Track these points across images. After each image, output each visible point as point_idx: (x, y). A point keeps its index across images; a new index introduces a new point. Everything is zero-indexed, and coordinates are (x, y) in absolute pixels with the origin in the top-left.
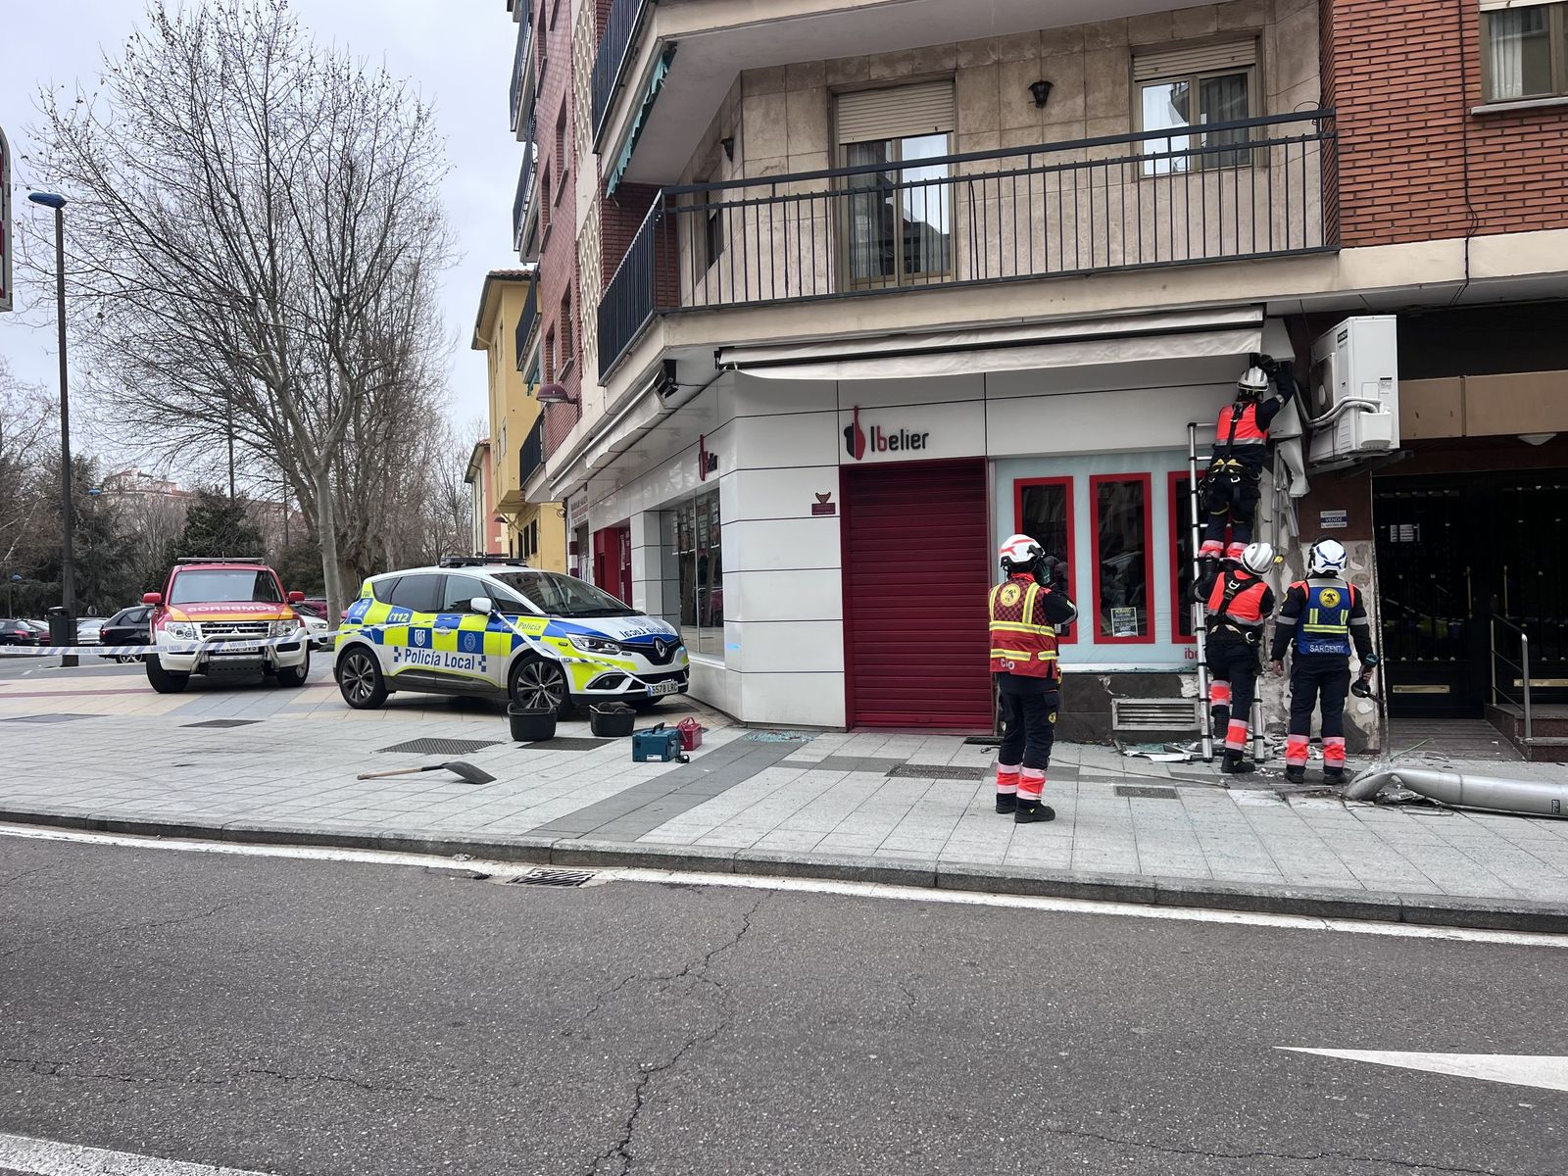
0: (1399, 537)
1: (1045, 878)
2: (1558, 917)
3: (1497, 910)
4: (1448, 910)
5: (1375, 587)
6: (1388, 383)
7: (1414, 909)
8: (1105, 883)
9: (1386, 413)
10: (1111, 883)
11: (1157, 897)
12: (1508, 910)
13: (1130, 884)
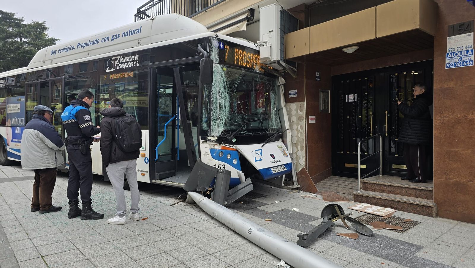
6: (271, 33)
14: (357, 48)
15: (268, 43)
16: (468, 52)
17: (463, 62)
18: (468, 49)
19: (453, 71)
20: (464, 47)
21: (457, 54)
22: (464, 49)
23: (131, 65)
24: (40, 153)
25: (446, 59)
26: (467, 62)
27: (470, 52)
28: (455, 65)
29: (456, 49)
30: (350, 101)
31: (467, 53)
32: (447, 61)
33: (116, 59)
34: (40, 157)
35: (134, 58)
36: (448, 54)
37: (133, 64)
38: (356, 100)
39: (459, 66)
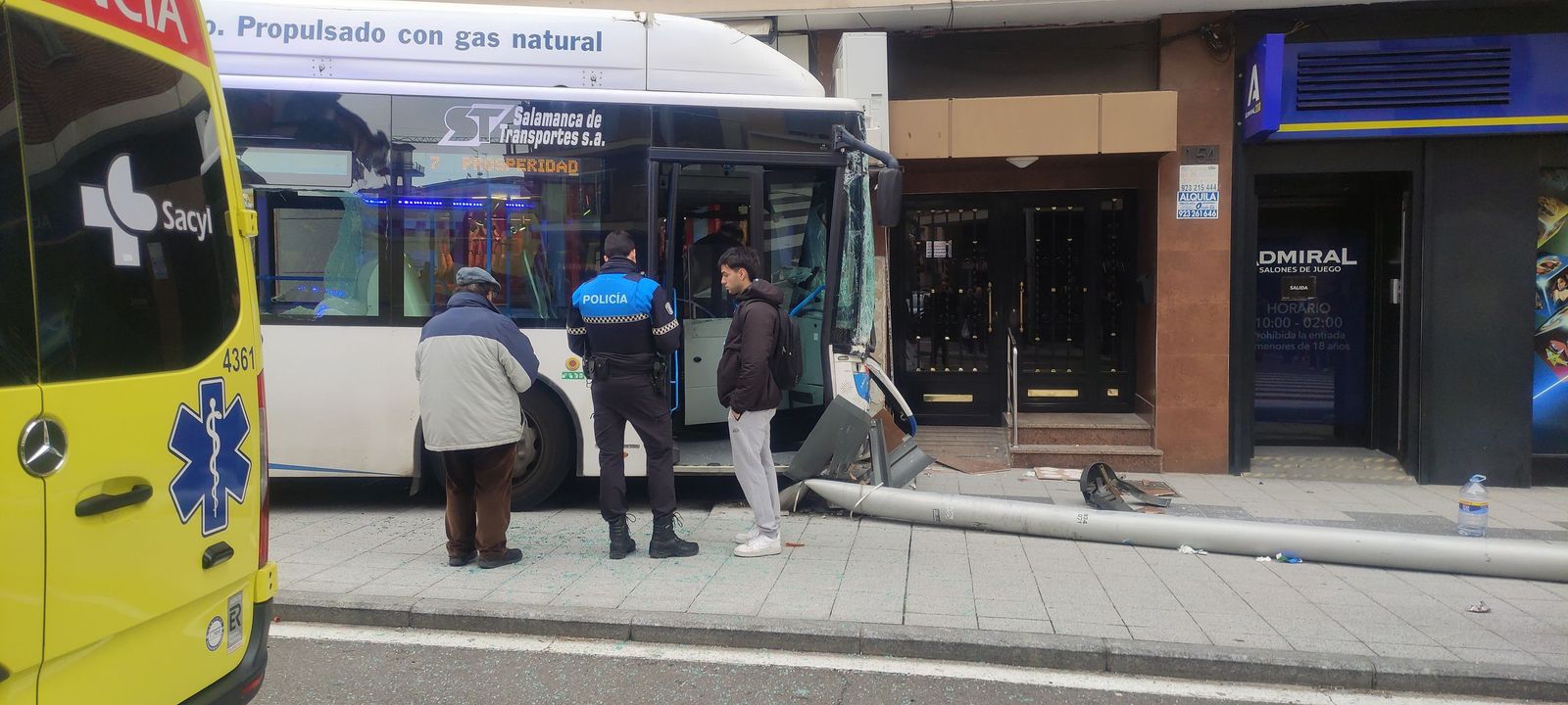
0: (933, 253)
1: (306, 604)
2: (764, 633)
3: (713, 627)
4: (670, 628)
5: (887, 301)
6: (878, 99)
7: (642, 627)
8: (363, 607)
9: (876, 128)
10: (369, 607)
11: (409, 619)
12: (723, 627)
13: (387, 608)
14: (1037, 159)
15: (872, 120)
16: (1210, 194)
17: (1203, 211)
18: (1210, 191)
19: (1187, 224)
20: (1205, 186)
21: (1194, 196)
22: (1206, 190)
23: (570, 139)
24: (499, 401)
25: (1178, 203)
26: (1208, 212)
27: (1213, 196)
28: (1191, 214)
29: (1193, 188)
30: (936, 255)
31: (1209, 197)
32: (1179, 206)
33: (497, 113)
34: (497, 412)
35: (581, 121)
36: (1180, 194)
37: (576, 139)
38: (950, 256)
39: (1196, 216)
